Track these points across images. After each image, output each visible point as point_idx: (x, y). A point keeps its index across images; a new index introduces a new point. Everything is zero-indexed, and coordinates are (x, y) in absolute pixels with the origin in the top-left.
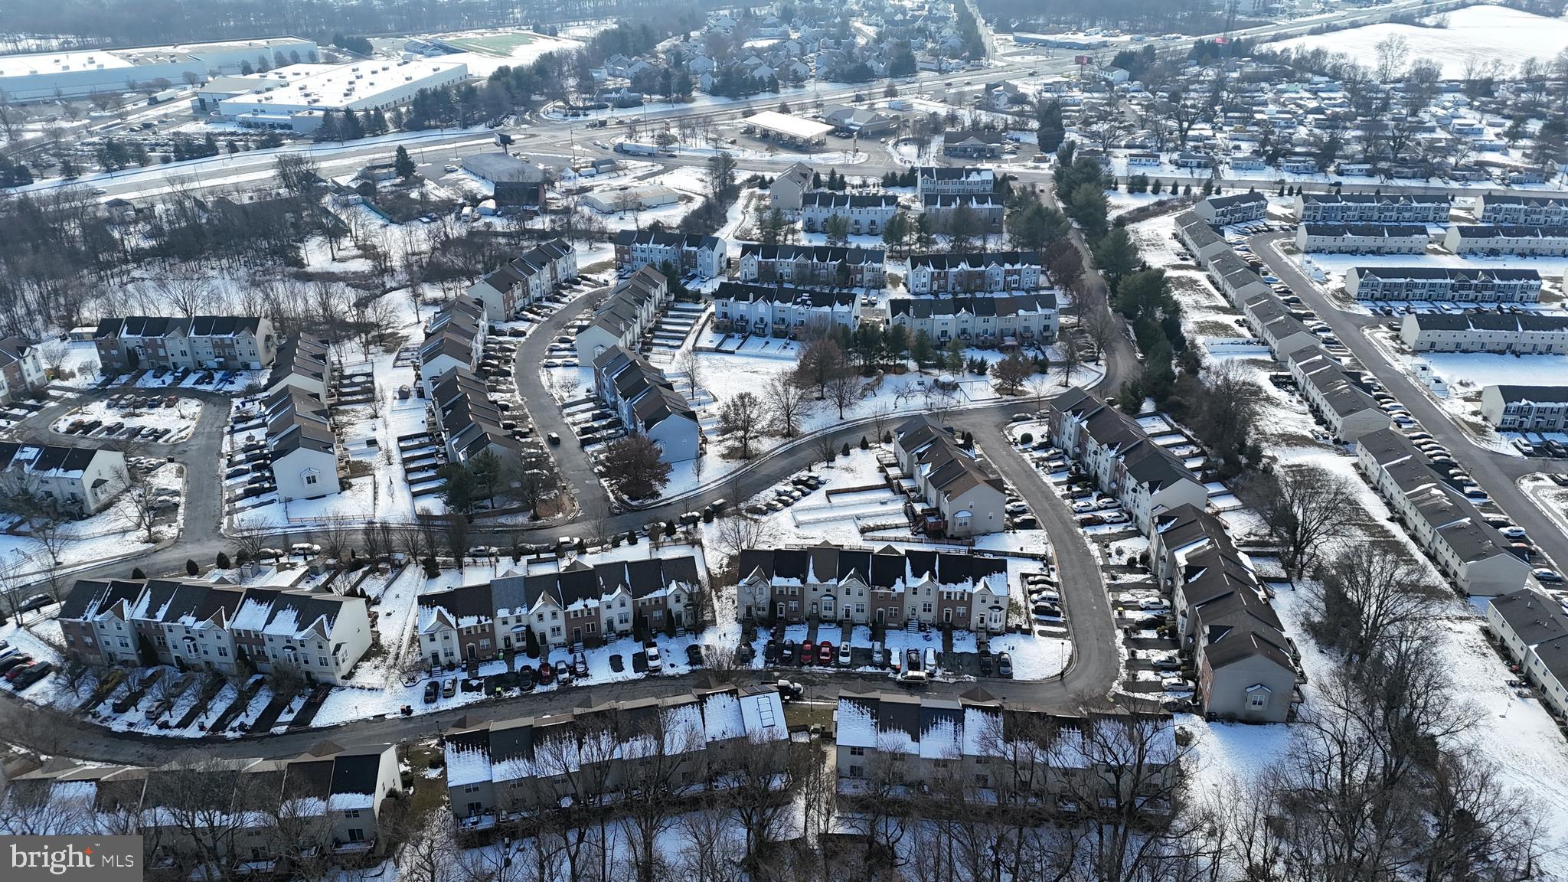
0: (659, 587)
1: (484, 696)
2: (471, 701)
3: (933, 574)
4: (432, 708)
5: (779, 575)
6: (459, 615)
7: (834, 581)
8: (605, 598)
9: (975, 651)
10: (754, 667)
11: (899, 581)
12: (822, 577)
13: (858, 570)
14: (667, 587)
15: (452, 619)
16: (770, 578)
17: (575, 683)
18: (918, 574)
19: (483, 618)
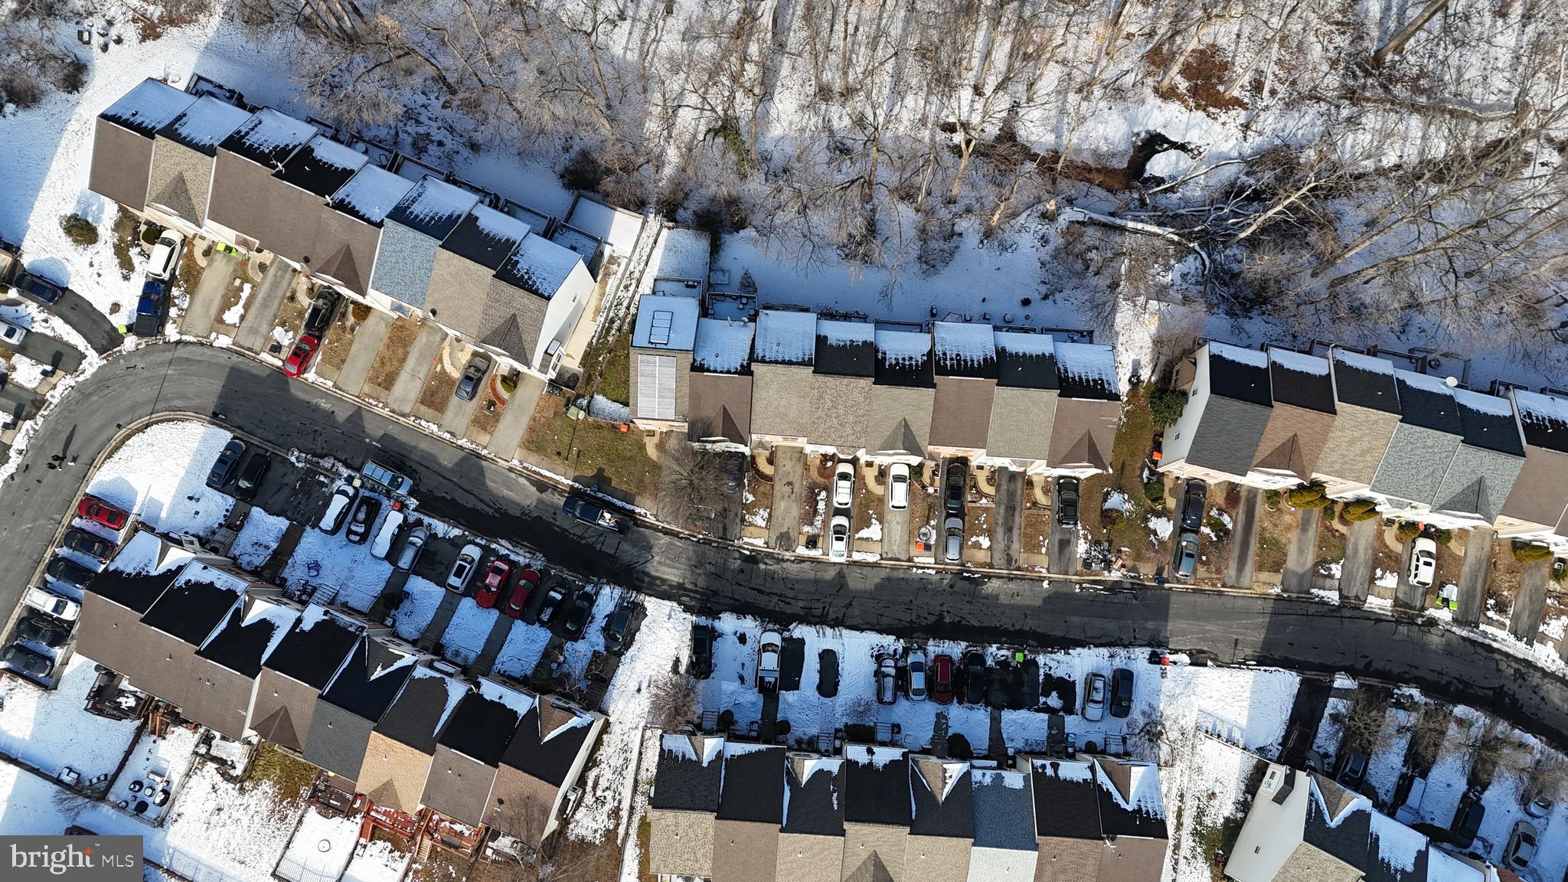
0: (735, 762)
1: (1041, 659)
2: (1060, 656)
3: (238, 616)
4: (1121, 658)
5: (513, 714)
6: (1090, 787)
7: (421, 672)
8: (833, 765)
9: (257, 512)
10: (618, 592)
11: (307, 626)
12: (436, 690)
13: (366, 671)
14: (720, 755)
15: (1102, 777)
16: (532, 711)
17: (901, 644)
18: (265, 627)
19: (1050, 771)
